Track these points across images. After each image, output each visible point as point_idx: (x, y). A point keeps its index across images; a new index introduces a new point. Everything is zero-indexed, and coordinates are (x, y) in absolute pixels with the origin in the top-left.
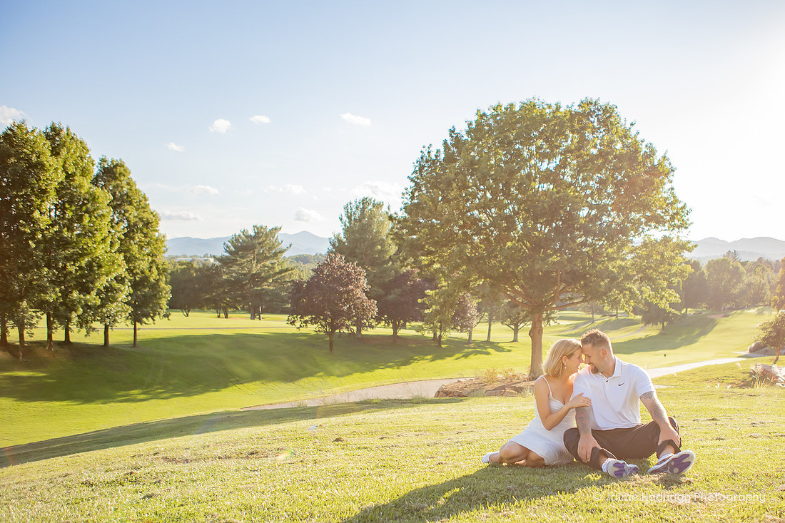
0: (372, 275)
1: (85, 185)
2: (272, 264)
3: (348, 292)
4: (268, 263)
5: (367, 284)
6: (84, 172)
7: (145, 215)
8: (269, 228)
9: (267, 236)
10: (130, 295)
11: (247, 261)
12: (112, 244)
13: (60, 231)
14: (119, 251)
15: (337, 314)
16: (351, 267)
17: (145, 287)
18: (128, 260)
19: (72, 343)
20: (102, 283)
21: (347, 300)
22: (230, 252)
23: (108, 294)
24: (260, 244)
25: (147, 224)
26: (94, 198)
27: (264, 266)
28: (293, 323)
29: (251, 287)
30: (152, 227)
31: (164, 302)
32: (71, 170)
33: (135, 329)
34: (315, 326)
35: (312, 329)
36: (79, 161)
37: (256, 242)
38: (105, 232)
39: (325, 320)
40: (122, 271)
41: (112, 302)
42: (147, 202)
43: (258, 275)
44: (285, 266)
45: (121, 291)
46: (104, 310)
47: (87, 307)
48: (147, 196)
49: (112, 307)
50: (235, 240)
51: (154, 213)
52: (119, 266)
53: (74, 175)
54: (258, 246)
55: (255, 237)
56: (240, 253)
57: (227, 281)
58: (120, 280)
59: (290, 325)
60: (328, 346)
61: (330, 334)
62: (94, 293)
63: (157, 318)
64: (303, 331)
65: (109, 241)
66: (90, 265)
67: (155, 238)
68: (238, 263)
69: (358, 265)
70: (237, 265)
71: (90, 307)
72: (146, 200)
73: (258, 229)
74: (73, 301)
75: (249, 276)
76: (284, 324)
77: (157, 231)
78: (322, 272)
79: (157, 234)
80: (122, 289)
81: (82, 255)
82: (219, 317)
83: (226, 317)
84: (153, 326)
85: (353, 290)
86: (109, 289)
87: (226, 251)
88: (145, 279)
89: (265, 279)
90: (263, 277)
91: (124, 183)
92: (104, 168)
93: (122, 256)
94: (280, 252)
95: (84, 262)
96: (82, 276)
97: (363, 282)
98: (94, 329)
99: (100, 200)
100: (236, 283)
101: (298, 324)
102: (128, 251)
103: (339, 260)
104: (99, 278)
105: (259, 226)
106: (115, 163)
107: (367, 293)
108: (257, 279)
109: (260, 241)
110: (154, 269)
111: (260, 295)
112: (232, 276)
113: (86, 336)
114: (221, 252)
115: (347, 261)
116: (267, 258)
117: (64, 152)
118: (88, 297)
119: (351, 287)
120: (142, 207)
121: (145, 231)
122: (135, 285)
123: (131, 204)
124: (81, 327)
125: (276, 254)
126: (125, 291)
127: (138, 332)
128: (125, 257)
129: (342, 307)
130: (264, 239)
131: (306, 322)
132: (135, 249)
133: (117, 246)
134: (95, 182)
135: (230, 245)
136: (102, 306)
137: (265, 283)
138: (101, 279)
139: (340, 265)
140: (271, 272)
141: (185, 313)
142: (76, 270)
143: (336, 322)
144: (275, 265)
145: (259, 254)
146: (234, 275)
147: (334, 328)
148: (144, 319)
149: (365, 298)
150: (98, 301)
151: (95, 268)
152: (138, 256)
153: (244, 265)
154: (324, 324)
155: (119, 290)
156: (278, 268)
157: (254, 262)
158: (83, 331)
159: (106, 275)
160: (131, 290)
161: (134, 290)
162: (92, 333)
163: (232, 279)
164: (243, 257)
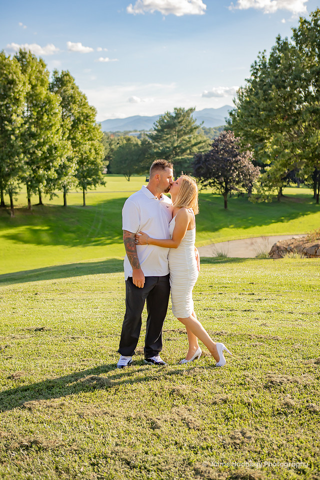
1: (43, 92)
2: (189, 138)
3: (237, 162)
4: (186, 137)
6: (43, 83)
7: (85, 111)
8: (186, 109)
9: (184, 116)
10: (77, 170)
11: (171, 137)
12: (64, 133)
13: (29, 128)
14: (68, 138)
15: (229, 179)
17: (88, 163)
18: (74, 145)
19: (44, 205)
20: (57, 163)
21: (236, 169)
22: (158, 131)
23: (62, 171)
24: (179, 122)
25: (87, 117)
26: (49, 101)
27: (183, 140)
29: (174, 157)
30: (90, 119)
32: (34, 82)
33: (84, 193)
34: (213, 188)
35: (210, 190)
36: (39, 75)
37: (176, 121)
38: (58, 126)
39: (221, 183)
40: (70, 154)
41: (65, 176)
42: (86, 101)
43: (179, 147)
44: (200, 139)
45: (71, 167)
46: (60, 182)
47: (49, 180)
48: (86, 95)
49: (65, 180)
50: (162, 121)
51: (93, 108)
52: (68, 150)
53: (36, 85)
54: (177, 124)
55: (175, 118)
56: (165, 130)
57: (157, 153)
58: (70, 159)
60: (223, 204)
61: (225, 194)
62: (53, 169)
63: (97, 185)
64: (204, 192)
65: (61, 131)
66: (50, 150)
67: (93, 127)
68: (165, 138)
70: (164, 140)
71: (51, 180)
72: (85, 99)
73: (177, 110)
74: (39, 176)
75: (171, 148)
77: (93, 122)
78: (217, 146)
79: (93, 124)
80: (71, 166)
81: (44, 143)
85: (240, 160)
86: (64, 166)
87: (155, 129)
88: (88, 158)
89: (183, 151)
90: (182, 149)
91: (69, 88)
92: (57, 78)
93: (70, 142)
94: (195, 128)
95: (45, 148)
98: (55, 195)
99: (54, 102)
102: (74, 138)
103: (231, 136)
105: (178, 108)
106: (64, 73)
107: (253, 162)
108: (179, 150)
109: (180, 120)
110: (93, 151)
111: (180, 163)
113: (50, 199)
114: (152, 131)
115: (236, 135)
116: (185, 134)
117: (29, 70)
118: (49, 173)
119: (239, 158)
120: (83, 105)
121: (86, 122)
122: (81, 162)
123: (75, 103)
124: (47, 193)
125: (191, 130)
126: (73, 167)
127: (86, 195)
128: (72, 143)
129: (232, 173)
130: (182, 118)
131: (205, 186)
132: (79, 136)
133: (67, 135)
134: (51, 89)
135: (158, 124)
136: (59, 178)
137: (185, 153)
138: (57, 159)
139: (231, 140)
140: (189, 145)
141: (127, 178)
142: (42, 155)
143: (228, 186)
144: (192, 139)
145: (179, 131)
146: (161, 148)
147: (227, 190)
148: (89, 186)
149: (251, 166)
150: (56, 176)
151: (54, 152)
152: (81, 141)
153: (169, 140)
154: (219, 187)
155: (70, 167)
156: (193, 142)
157: (176, 138)
158: (49, 196)
159: (61, 157)
160: (77, 167)
161: (80, 166)
162: (54, 198)
163: (160, 151)
164: (167, 134)
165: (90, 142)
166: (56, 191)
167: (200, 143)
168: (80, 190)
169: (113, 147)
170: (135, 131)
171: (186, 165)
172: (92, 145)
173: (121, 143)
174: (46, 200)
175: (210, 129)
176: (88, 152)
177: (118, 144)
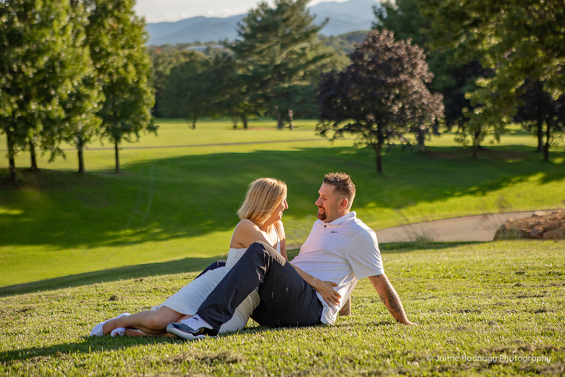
0: (436, 58)
2: (303, 49)
3: (400, 85)
4: (297, 48)
5: (428, 71)
9: (293, 9)
10: (102, 102)
11: (269, 48)
12: (77, 35)
14: (85, 44)
15: (384, 117)
16: (403, 47)
17: (123, 92)
18: (96, 57)
19: (39, 170)
20: (67, 88)
21: (398, 97)
22: (246, 36)
23: (75, 103)
24: (284, 21)
25: (119, 4)
27: (292, 52)
28: (323, 133)
29: (276, 85)
30: (125, 7)
31: (147, 111)
33: (116, 148)
34: (355, 136)
35: (350, 140)
38: (65, 20)
39: (369, 126)
40: (89, 71)
43: (284, 65)
44: (321, 51)
45: (90, 98)
47: (49, 122)
50: (252, 18)
52: (84, 64)
55: (277, 12)
56: (258, 35)
57: (243, 77)
58: (88, 82)
59: (319, 137)
60: (374, 164)
61: (377, 147)
62: (56, 101)
63: (141, 133)
64: (338, 143)
66: (50, 66)
69: (413, 44)
70: (256, 53)
71: (52, 122)
74: (31, 115)
75: (271, 68)
76: (311, 134)
78: (361, 57)
79: (131, 19)
80: (91, 95)
81: (40, 52)
82: (235, 127)
83: (245, 127)
84: (137, 145)
85: (406, 81)
86: (78, 96)
87: (240, 34)
88: (123, 81)
89: (294, 71)
90: (290, 70)
93: (87, 51)
94: (313, 31)
95: (42, 62)
96: (44, 81)
97: (422, 67)
98: (60, 153)
100: (255, 80)
101: (330, 134)
102: (96, 43)
103: (387, 39)
104: (63, 82)
107: (428, 86)
108: (283, 72)
110: (131, 68)
111: (287, 95)
112: (249, 70)
113: (50, 160)
114: (233, 37)
115: (397, 38)
116: (295, 41)
118: (49, 108)
119: (403, 77)
121: (117, 14)
122: (109, 90)
124: (46, 148)
125: (307, 36)
126: (95, 99)
127: (121, 152)
128: (92, 52)
129: (390, 107)
130: (290, 13)
131: (341, 131)
132: (106, 40)
133: (82, 37)
135: (245, 25)
136: (68, 119)
137: (295, 77)
138: (65, 83)
139: (386, 46)
140: (302, 61)
141: (191, 124)
142: (35, 74)
143: (383, 130)
144: (307, 51)
145: (284, 36)
146: (251, 68)
147: (381, 139)
148: (126, 135)
149: (425, 92)
150: (63, 114)
151: (58, 70)
152: (110, 50)
153: (265, 53)
154: (367, 132)
155: (88, 97)
156: (310, 55)
157: (277, 48)
158: (48, 154)
159: (71, 78)
160: (103, 98)
161: (107, 96)
162: (59, 158)
163: (250, 74)
164: (262, 42)
165: (127, 52)
166: (63, 145)
167: (323, 57)
168: (108, 143)
169: (161, 68)
170: (198, 43)
171: (298, 99)
172: (129, 57)
173: (175, 61)
174: (43, 162)
175: (332, 38)
176: (121, 70)
177: (170, 63)
